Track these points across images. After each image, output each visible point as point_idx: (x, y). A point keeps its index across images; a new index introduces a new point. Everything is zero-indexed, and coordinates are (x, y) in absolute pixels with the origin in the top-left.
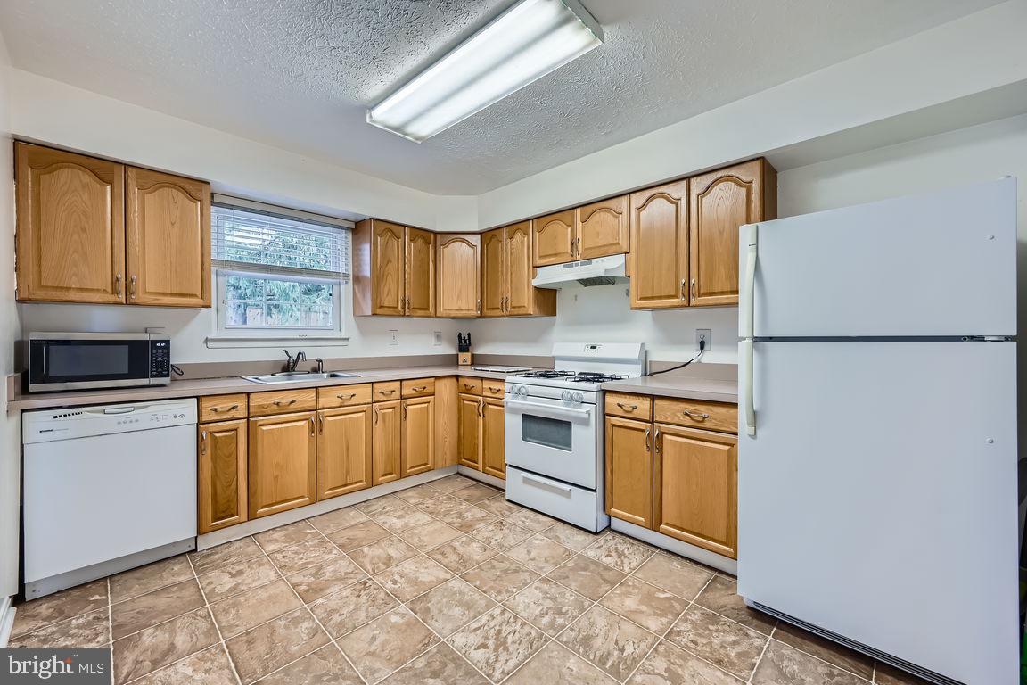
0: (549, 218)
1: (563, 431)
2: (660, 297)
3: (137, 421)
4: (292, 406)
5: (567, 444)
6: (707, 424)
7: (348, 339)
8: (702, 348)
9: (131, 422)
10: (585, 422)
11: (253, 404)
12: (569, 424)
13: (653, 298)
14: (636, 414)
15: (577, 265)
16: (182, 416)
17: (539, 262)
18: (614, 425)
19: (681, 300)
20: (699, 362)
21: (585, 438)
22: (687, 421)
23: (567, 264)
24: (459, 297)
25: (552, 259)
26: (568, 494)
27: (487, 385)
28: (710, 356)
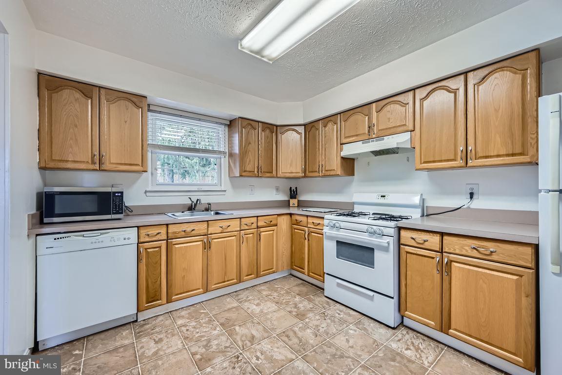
0: (352, 112)
1: (367, 254)
2: (441, 161)
3: (102, 242)
4: (193, 232)
5: (371, 263)
6: (494, 257)
7: (225, 191)
8: (471, 197)
9: (99, 242)
10: (386, 249)
11: (170, 231)
12: (372, 250)
13: (434, 162)
14: (426, 245)
15: (373, 141)
16: (129, 239)
17: (344, 141)
18: (407, 252)
19: (460, 162)
20: (469, 208)
21: (385, 261)
22: (475, 253)
23: (364, 141)
24: (291, 165)
25: (354, 138)
26: (371, 298)
27: (310, 220)
28: (478, 203)
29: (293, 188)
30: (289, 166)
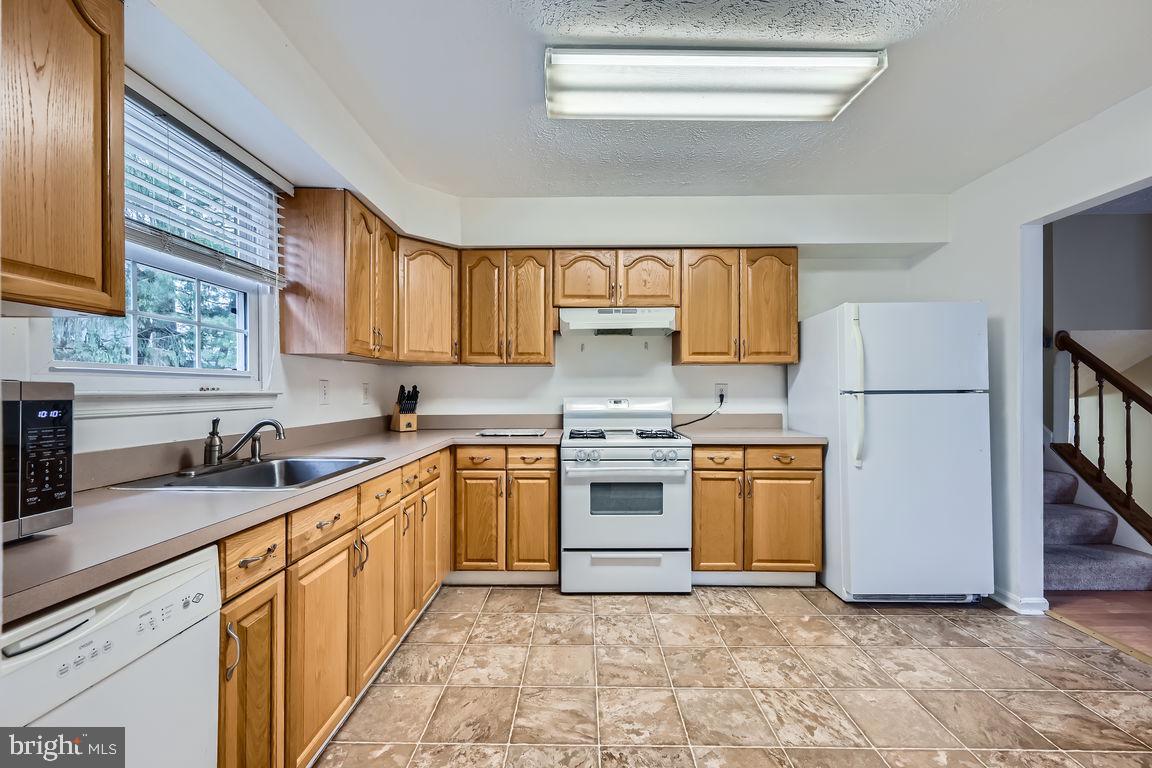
0: (579, 253)
1: (651, 495)
2: (712, 354)
3: (106, 648)
5: (657, 507)
6: (794, 465)
8: (722, 401)
9: (94, 654)
10: (680, 480)
11: (295, 534)
12: (659, 486)
13: (705, 354)
14: (728, 465)
15: (619, 311)
16: (198, 598)
17: (562, 302)
18: (703, 479)
19: (731, 358)
20: (718, 413)
21: (677, 498)
22: (778, 465)
23: (602, 309)
24: (430, 336)
25: (583, 300)
26: (657, 562)
27: (514, 454)
28: (730, 408)
29: (408, 389)
30: (425, 335)
